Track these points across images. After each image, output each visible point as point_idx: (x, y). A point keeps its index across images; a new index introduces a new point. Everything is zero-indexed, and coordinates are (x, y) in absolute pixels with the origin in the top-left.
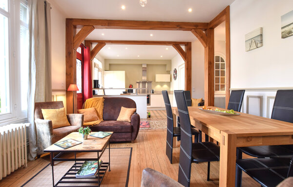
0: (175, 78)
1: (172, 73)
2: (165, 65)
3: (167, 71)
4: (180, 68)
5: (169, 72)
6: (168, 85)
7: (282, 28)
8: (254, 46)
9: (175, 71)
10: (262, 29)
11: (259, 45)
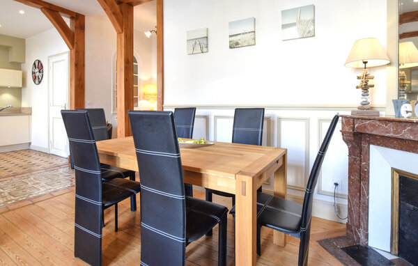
0: (38, 80)
1: (29, 68)
2: (7, 49)
3: (13, 63)
4: (52, 60)
5: (17, 66)
6: (14, 95)
7: (230, 36)
8: (198, 49)
9: (39, 66)
10: (207, 30)
11: (205, 50)
